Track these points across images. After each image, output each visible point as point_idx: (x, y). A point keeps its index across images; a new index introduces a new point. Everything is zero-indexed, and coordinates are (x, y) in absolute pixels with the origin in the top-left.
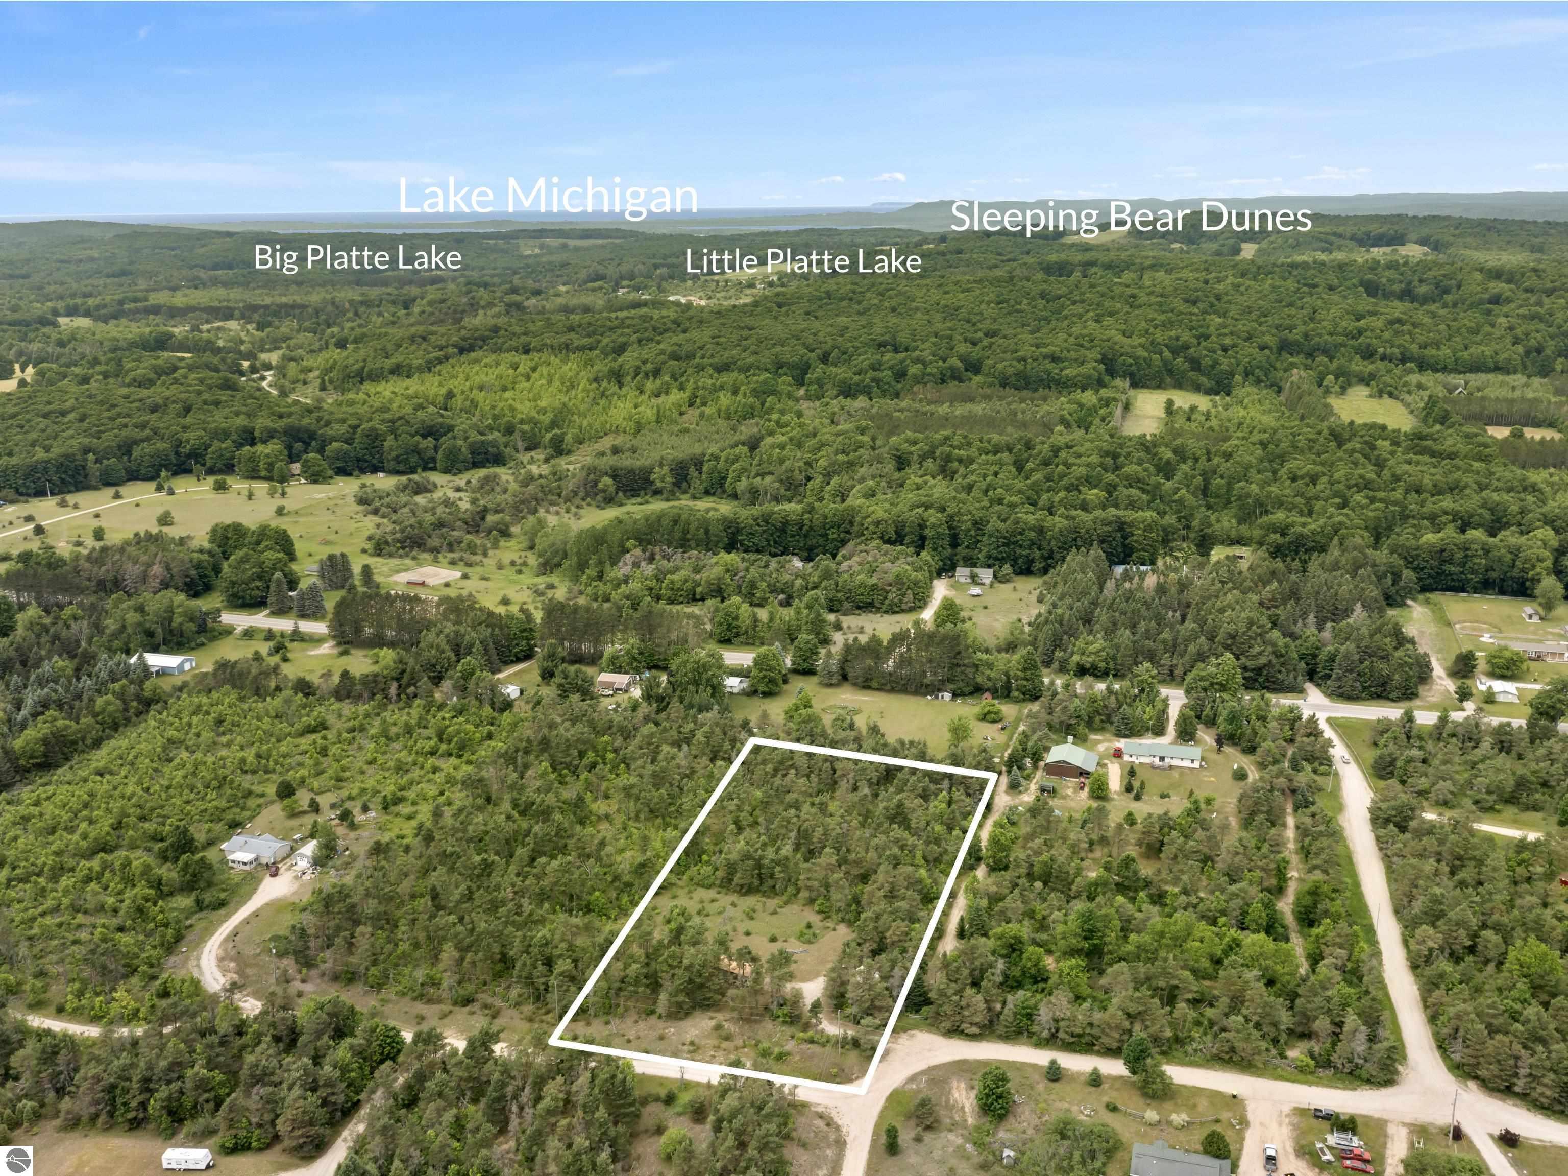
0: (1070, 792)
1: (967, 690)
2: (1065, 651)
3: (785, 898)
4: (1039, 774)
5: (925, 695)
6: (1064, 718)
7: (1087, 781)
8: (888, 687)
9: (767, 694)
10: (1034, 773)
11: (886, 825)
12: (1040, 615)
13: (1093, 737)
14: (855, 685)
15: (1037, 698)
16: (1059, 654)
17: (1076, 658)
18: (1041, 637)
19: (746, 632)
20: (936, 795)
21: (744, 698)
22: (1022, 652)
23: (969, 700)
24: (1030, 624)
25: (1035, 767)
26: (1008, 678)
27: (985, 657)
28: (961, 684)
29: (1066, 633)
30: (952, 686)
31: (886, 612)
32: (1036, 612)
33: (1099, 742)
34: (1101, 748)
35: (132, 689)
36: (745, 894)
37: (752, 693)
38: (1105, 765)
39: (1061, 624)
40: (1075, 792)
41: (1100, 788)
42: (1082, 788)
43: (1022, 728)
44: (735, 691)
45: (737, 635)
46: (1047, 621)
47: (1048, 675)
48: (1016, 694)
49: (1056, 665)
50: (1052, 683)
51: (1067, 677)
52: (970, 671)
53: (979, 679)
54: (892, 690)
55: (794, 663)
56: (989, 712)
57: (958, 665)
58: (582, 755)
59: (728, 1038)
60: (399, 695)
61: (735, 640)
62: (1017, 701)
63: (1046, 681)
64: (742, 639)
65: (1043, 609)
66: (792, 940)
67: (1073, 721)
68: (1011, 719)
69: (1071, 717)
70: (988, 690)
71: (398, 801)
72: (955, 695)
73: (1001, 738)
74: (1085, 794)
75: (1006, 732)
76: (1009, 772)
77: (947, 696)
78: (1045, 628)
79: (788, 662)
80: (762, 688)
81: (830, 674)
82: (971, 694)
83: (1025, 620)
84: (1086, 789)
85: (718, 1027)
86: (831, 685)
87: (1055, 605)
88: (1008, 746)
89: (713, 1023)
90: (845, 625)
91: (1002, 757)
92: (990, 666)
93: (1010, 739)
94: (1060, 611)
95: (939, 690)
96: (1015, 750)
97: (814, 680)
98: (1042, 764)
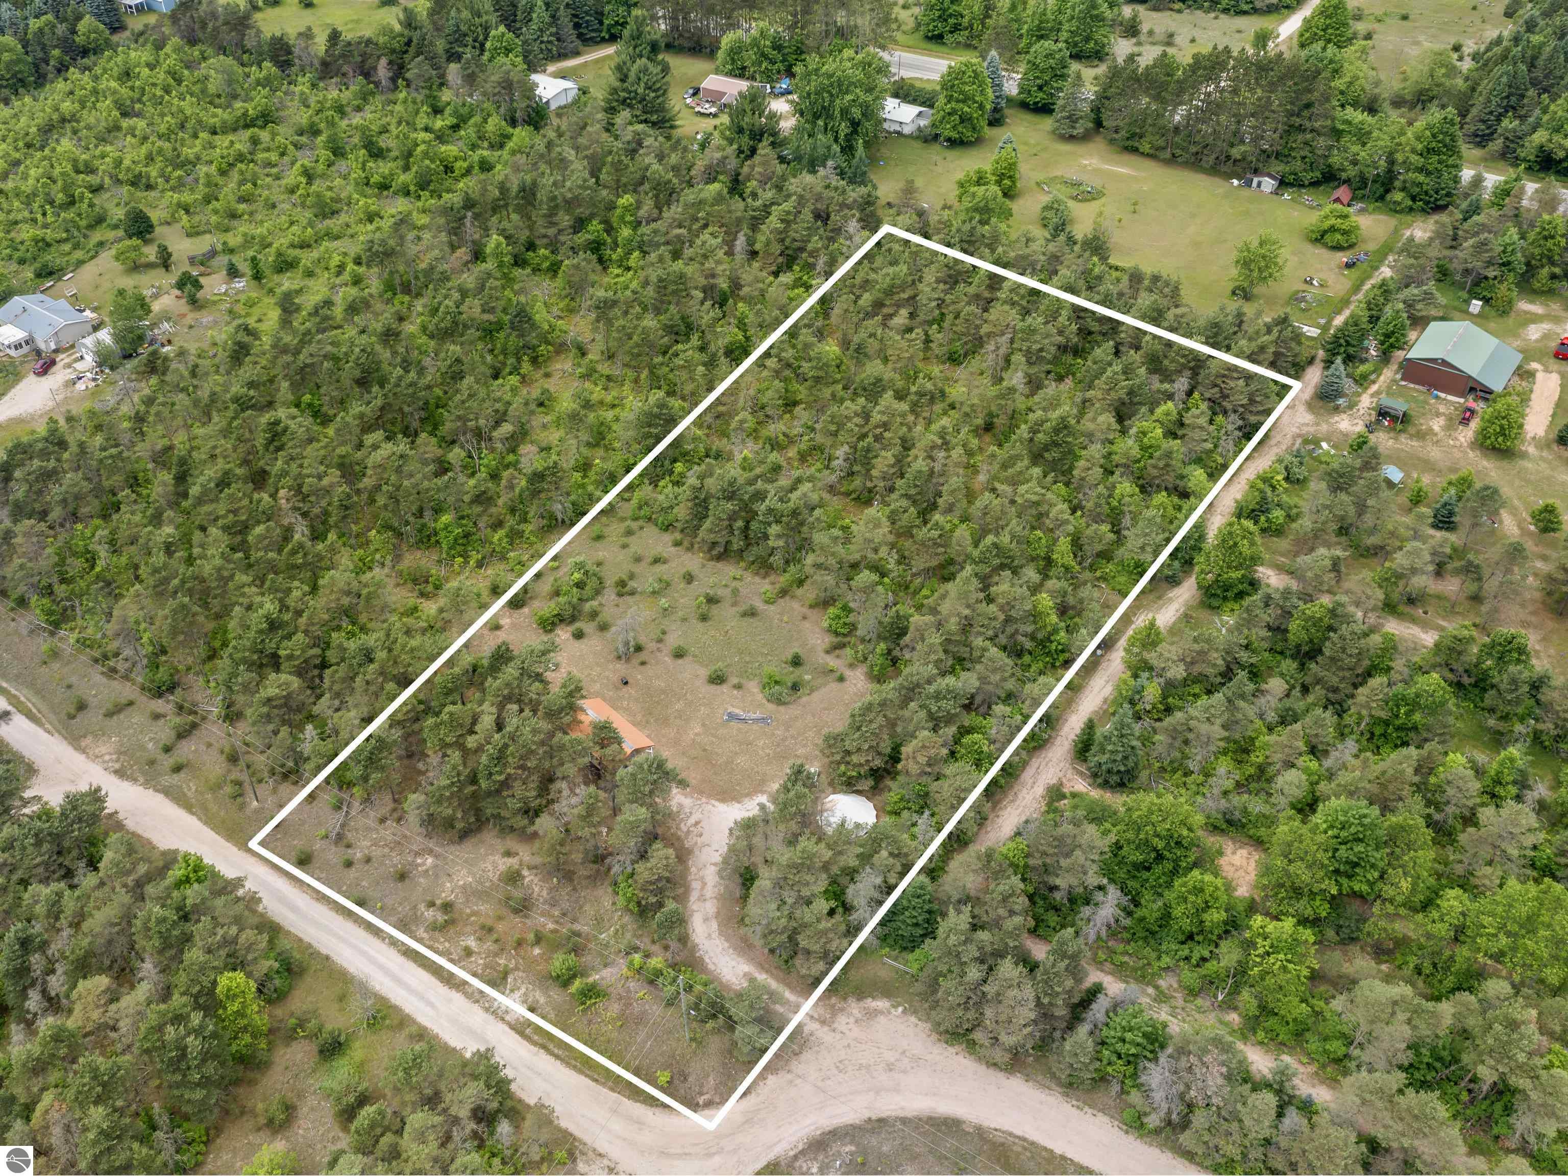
0: (1437, 425)
1: (1308, 177)
2: (1523, 118)
3: (783, 580)
4: (1389, 374)
5: (1229, 176)
6: (1477, 264)
7: (1480, 406)
8: (1167, 154)
9: (956, 143)
10: (1377, 371)
11: (1020, 465)
12: (1498, 41)
13: (1524, 306)
14: (1112, 141)
15: (1438, 208)
16: (1509, 124)
17: (1540, 137)
18: (1485, 86)
19: (971, 26)
20: (1153, 405)
21: (917, 145)
22: (1434, 115)
23: (1307, 196)
24: (1475, 57)
25: (1385, 357)
26: (1391, 162)
27: (1358, 116)
28: (1298, 165)
29: (1534, 83)
30: (1279, 167)
31: (1226, 11)
32: (1494, 34)
33: (1535, 319)
34: (1534, 332)
35: (61, 29)
36: (719, 558)
37: (928, 138)
38: (1531, 375)
39: (1532, 66)
40: (1449, 427)
41: (1502, 432)
42: (1465, 421)
43: (1386, 272)
44: (907, 130)
45: (956, 28)
46: (1504, 57)
47: (1474, 164)
48: (1398, 196)
49: (1497, 145)
50: (1477, 182)
51: (1512, 173)
52: (1322, 142)
53: (1336, 159)
54: (1173, 161)
55: (1022, 90)
56: (1332, 229)
57: (1301, 129)
58: (579, 225)
59: (523, 907)
60: (393, 80)
61: (949, 39)
62: (1395, 210)
63: (1467, 174)
64: (961, 37)
65: (1508, 29)
66: (753, 687)
67: (1491, 273)
68: (1372, 247)
69: (1489, 263)
70: (1347, 181)
71: (285, 265)
72: (1283, 184)
73: (1339, 284)
74: (1466, 434)
75: (1354, 273)
76: (1328, 363)
77: (1268, 184)
78: (1498, 70)
79: (1011, 88)
80: (947, 131)
81: (1072, 119)
82: (1315, 184)
83: (1469, 47)
84: (1475, 424)
85: (513, 877)
86: (1072, 138)
87: (1531, 26)
88: (1346, 302)
89: (504, 864)
90: (1145, 28)
91: (1325, 328)
92: (1363, 136)
93: (1357, 289)
94: (1536, 39)
95: (1256, 172)
96: (1354, 321)
97: (1047, 123)
98: (1400, 354)
